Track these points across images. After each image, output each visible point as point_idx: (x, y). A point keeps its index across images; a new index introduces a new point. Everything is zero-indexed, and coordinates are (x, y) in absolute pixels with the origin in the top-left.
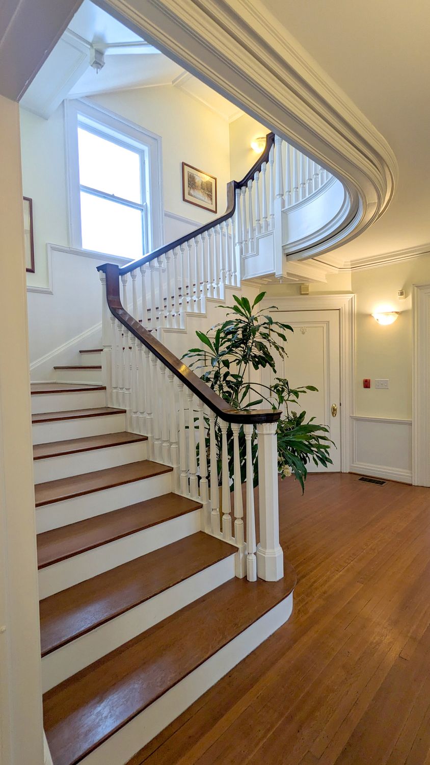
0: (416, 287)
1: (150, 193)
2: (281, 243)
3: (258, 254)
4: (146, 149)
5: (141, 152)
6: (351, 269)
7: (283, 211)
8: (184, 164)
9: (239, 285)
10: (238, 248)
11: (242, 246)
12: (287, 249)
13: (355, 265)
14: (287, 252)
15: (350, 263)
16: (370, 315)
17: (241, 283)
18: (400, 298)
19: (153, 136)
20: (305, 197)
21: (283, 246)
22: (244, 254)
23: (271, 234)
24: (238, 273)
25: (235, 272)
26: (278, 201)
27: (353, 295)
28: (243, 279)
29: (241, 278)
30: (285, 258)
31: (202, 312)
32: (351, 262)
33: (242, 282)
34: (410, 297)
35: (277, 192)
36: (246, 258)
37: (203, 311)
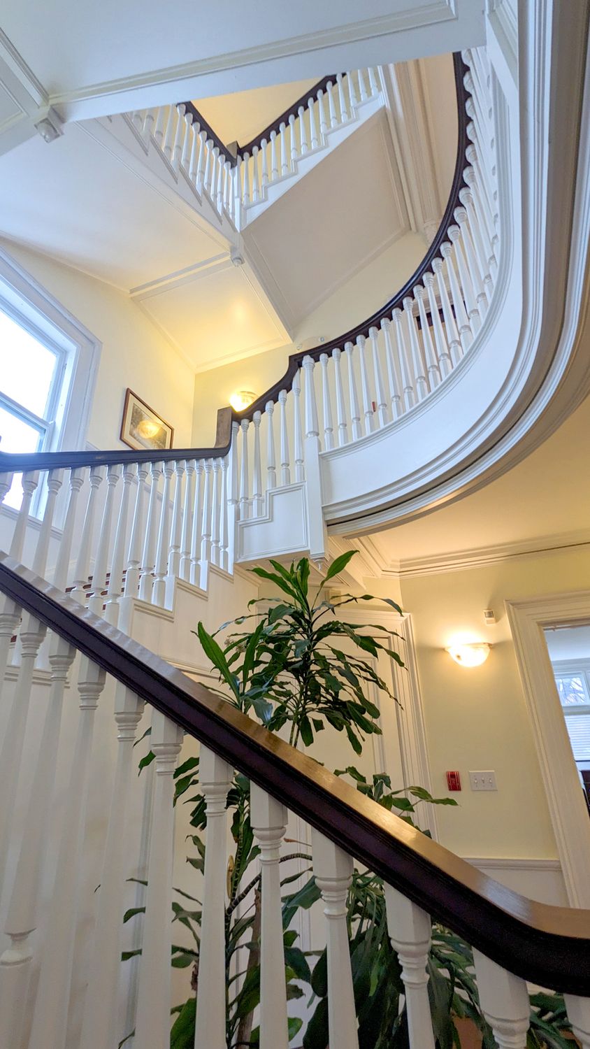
0: (512, 604)
1: (66, 409)
2: (320, 503)
3: (271, 519)
4: (72, 348)
5: (62, 353)
6: (398, 574)
7: (322, 455)
8: (128, 392)
9: (230, 571)
10: (231, 509)
11: (238, 506)
12: (331, 512)
13: (406, 567)
14: (329, 517)
15: (399, 564)
16: (443, 650)
17: (234, 568)
18: (488, 623)
19: (90, 337)
20: (361, 437)
21: (323, 508)
22: (242, 519)
23: (298, 488)
24: (230, 550)
25: (226, 546)
26: (311, 442)
27: (409, 614)
28: (239, 561)
29: (235, 559)
30: (326, 527)
31: (165, 607)
32: (401, 561)
33: (237, 565)
34: (505, 619)
35: (308, 427)
36: (248, 525)
37: (168, 606)
